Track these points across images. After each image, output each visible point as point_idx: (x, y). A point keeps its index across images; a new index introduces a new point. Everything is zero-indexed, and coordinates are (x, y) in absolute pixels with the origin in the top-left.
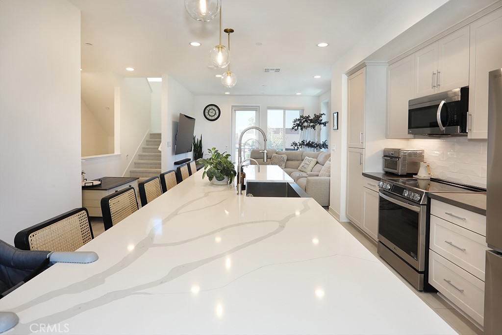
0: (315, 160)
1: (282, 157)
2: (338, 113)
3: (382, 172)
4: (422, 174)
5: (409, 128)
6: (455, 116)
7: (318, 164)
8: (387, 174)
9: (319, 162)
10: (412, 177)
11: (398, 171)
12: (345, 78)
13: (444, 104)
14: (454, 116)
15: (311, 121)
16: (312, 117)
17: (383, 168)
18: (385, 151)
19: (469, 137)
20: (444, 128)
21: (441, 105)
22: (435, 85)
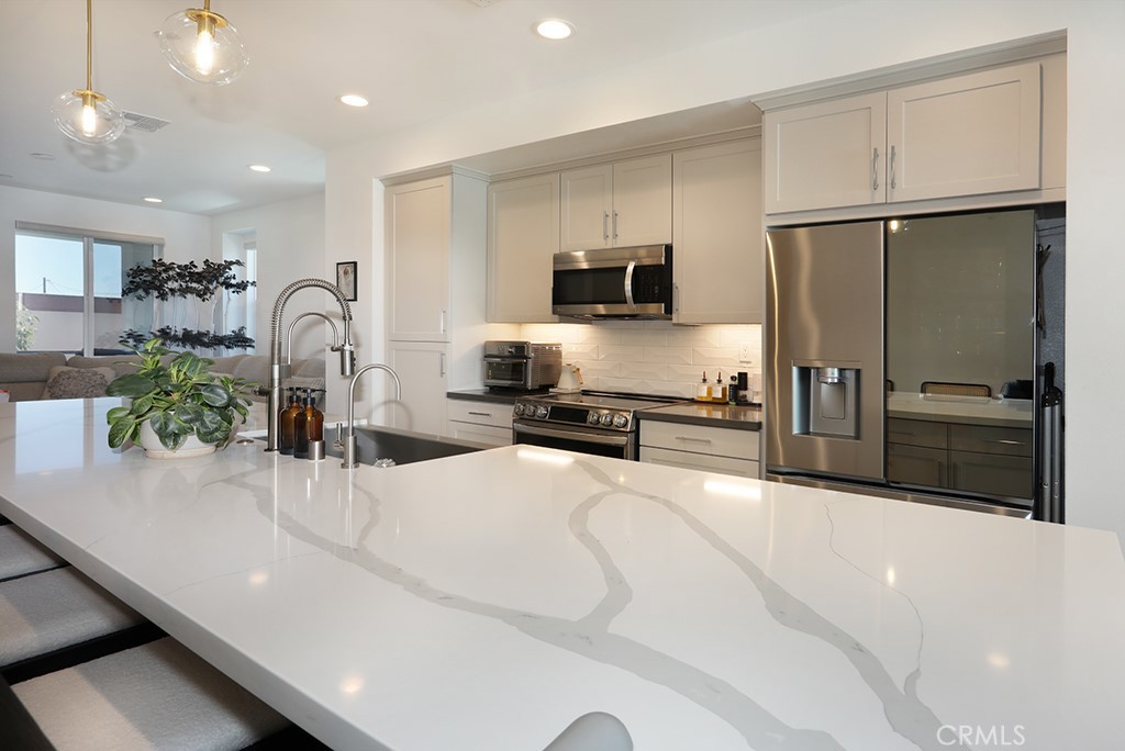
1: (95, 374)
2: (355, 263)
3: (483, 388)
4: (566, 384)
5: (554, 303)
6: (657, 287)
10: (548, 392)
11: (526, 382)
12: (378, 189)
13: (635, 268)
14: (653, 288)
15: (198, 277)
16: (200, 268)
17: (483, 379)
18: (487, 345)
19: (675, 321)
20: (634, 306)
21: (630, 269)
22: (610, 234)
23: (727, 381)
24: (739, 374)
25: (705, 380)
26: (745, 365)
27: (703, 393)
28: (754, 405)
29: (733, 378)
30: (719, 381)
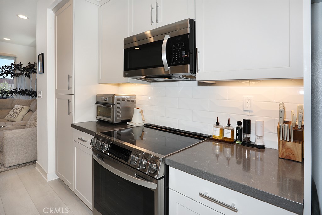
0: (27, 108)
2: (43, 54)
3: (95, 120)
4: (137, 120)
5: (124, 70)
6: (184, 53)
7: (30, 112)
8: (100, 122)
9: (31, 109)
10: (126, 124)
11: (113, 119)
13: (169, 39)
14: (182, 53)
17: (96, 116)
20: (169, 68)
21: (165, 42)
22: (154, 20)
23: (234, 125)
24: (244, 120)
25: (218, 123)
26: (248, 113)
27: (216, 133)
28: (257, 147)
29: (239, 123)
30: (229, 125)
